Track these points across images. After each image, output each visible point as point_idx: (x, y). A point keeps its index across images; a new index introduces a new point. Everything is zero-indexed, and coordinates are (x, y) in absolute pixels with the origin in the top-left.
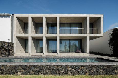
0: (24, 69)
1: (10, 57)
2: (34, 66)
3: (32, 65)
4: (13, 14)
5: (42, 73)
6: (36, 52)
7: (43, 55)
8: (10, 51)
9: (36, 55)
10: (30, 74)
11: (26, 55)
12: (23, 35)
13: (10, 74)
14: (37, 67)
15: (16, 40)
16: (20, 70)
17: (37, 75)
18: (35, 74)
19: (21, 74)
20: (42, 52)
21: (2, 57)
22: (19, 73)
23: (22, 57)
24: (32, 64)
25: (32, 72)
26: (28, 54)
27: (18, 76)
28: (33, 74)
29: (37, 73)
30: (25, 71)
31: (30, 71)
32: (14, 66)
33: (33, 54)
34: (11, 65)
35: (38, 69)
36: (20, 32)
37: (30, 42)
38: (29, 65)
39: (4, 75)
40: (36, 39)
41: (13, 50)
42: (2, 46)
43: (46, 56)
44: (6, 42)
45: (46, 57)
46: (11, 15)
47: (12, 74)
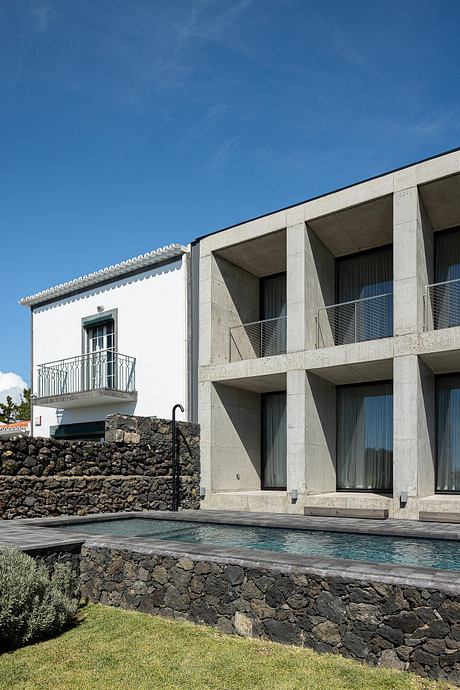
0: (274, 599)
1: (182, 512)
2: (340, 587)
3: (329, 579)
4: (198, 240)
5: (406, 650)
6: (339, 489)
7: (396, 514)
8: (184, 478)
9: (339, 513)
10: (310, 644)
11: (274, 506)
12: (252, 367)
13: (193, 617)
14: (366, 600)
15: (212, 407)
16: (249, 600)
17: (359, 658)
18: (347, 650)
19: (255, 630)
20: (386, 490)
21: (145, 512)
22: (241, 621)
23: (249, 521)
24: (324, 573)
25: (323, 627)
26: (285, 500)
27: (238, 640)
28: (330, 647)
29: (364, 643)
30: (281, 615)
31: (314, 620)
32: (216, 567)
33: (314, 504)
34: (199, 558)
35: (367, 614)
36: (234, 350)
37: (300, 414)
38: (307, 576)
39: (164, 615)
40: (339, 388)
41: (197, 469)
42: (146, 449)
43: (425, 518)
44: (165, 422)
45: (421, 528)
46: (188, 249)
47: (207, 622)
